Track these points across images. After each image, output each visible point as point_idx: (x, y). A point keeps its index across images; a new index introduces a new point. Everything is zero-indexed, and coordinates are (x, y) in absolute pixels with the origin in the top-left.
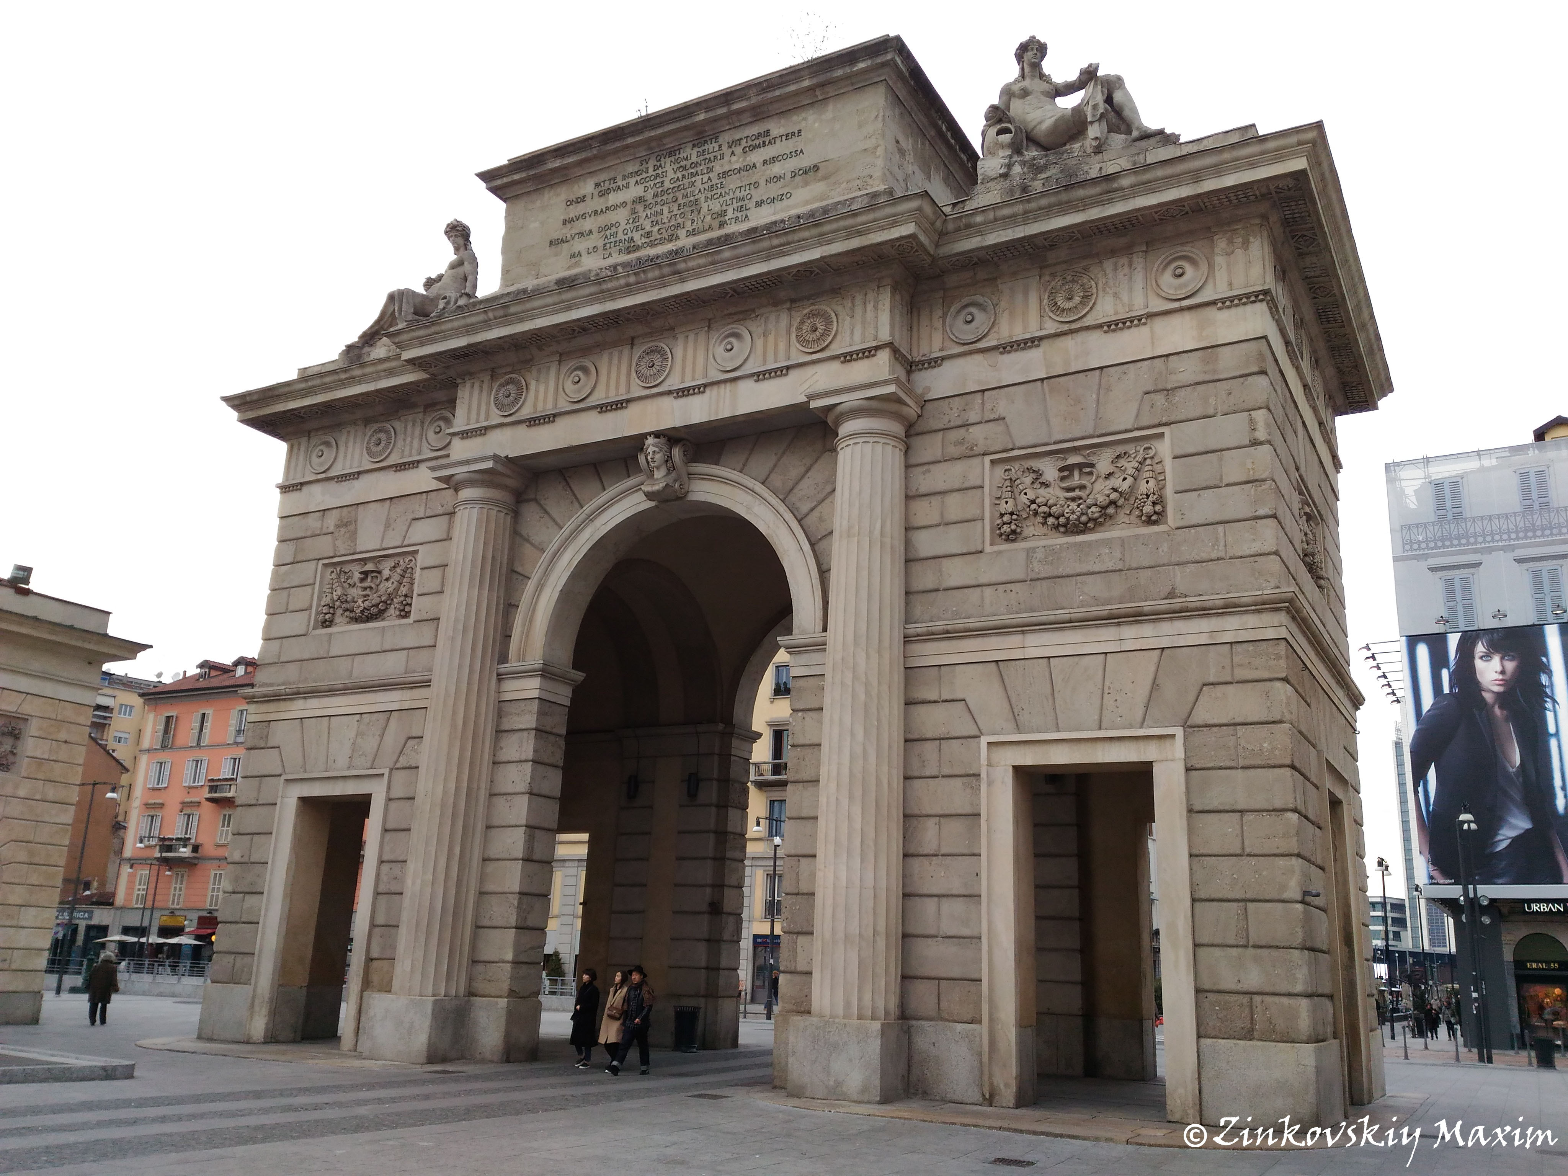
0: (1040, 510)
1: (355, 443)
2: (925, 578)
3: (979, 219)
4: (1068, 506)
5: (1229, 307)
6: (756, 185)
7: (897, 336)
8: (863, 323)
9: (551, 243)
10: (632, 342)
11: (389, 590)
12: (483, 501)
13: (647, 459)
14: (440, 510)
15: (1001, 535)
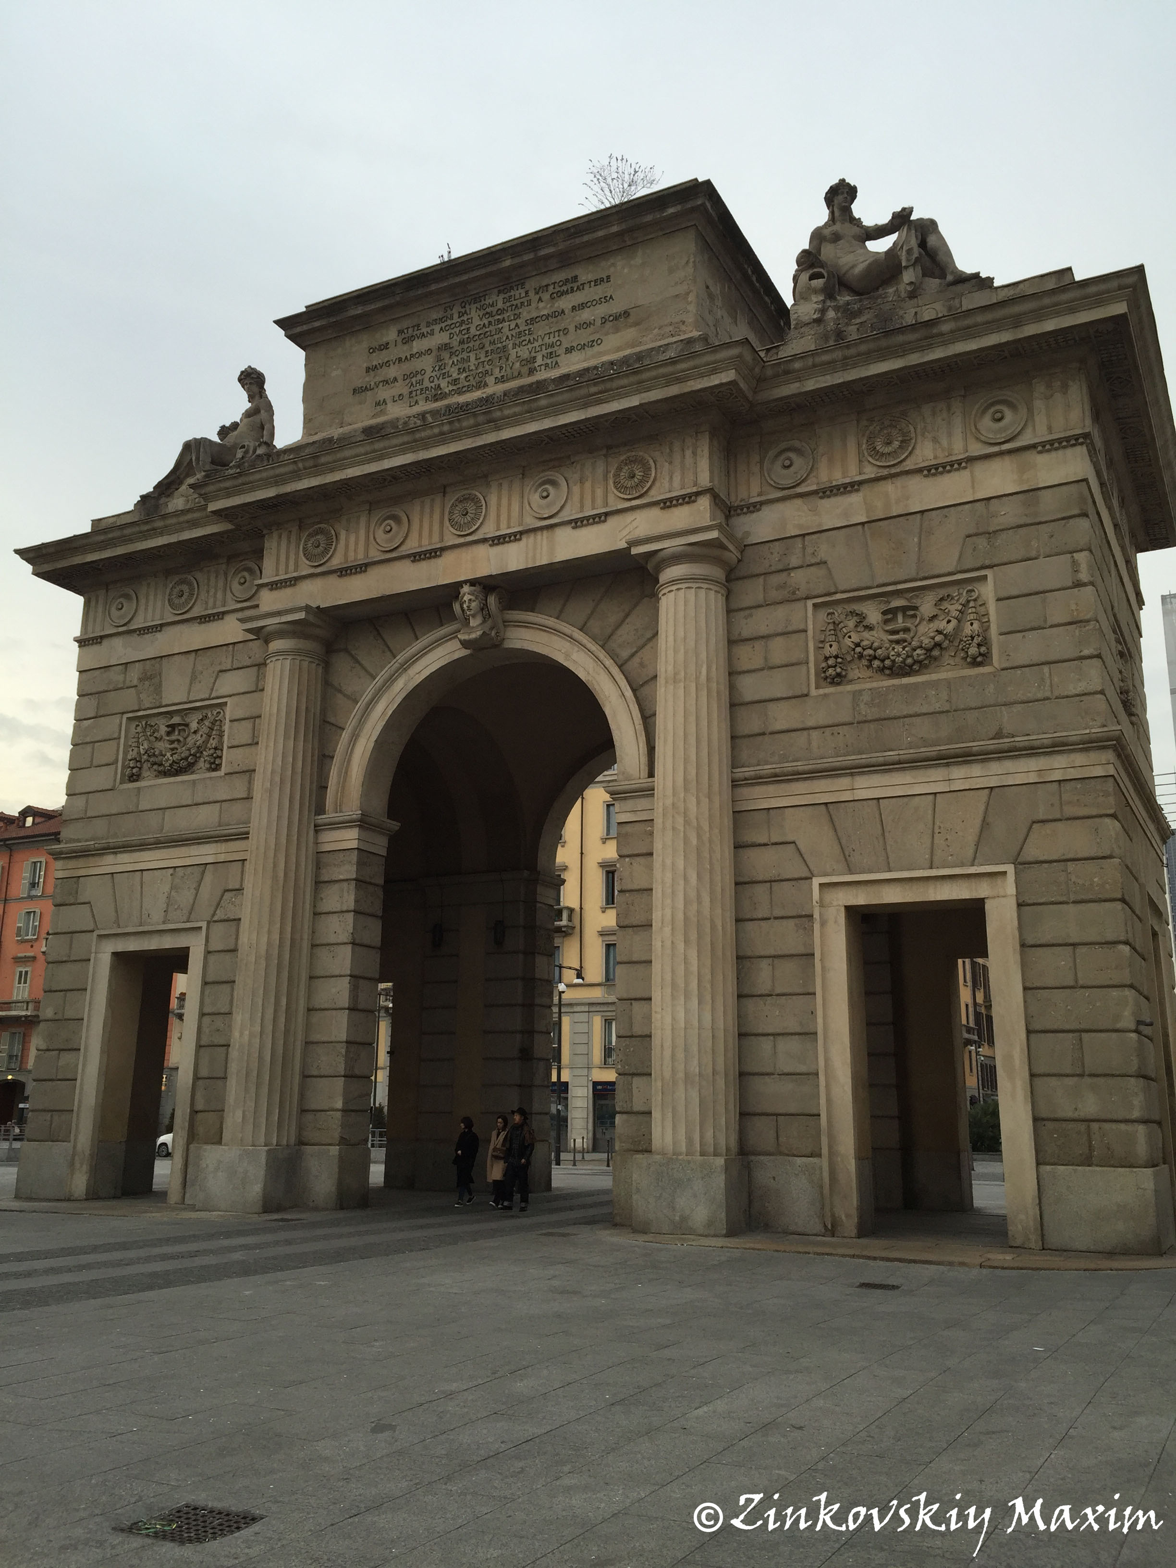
0: (865, 653)
1: (156, 595)
2: (751, 723)
3: (797, 365)
4: (894, 649)
5: (1049, 451)
6: (566, 331)
7: (716, 482)
8: (683, 468)
9: (354, 390)
10: (444, 490)
11: (198, 743)
12: (296, 652)
13: (462, 608)
14: (248, 662)
15: (826, 678)
